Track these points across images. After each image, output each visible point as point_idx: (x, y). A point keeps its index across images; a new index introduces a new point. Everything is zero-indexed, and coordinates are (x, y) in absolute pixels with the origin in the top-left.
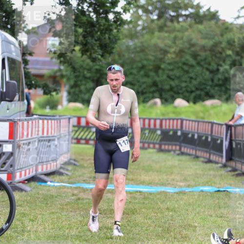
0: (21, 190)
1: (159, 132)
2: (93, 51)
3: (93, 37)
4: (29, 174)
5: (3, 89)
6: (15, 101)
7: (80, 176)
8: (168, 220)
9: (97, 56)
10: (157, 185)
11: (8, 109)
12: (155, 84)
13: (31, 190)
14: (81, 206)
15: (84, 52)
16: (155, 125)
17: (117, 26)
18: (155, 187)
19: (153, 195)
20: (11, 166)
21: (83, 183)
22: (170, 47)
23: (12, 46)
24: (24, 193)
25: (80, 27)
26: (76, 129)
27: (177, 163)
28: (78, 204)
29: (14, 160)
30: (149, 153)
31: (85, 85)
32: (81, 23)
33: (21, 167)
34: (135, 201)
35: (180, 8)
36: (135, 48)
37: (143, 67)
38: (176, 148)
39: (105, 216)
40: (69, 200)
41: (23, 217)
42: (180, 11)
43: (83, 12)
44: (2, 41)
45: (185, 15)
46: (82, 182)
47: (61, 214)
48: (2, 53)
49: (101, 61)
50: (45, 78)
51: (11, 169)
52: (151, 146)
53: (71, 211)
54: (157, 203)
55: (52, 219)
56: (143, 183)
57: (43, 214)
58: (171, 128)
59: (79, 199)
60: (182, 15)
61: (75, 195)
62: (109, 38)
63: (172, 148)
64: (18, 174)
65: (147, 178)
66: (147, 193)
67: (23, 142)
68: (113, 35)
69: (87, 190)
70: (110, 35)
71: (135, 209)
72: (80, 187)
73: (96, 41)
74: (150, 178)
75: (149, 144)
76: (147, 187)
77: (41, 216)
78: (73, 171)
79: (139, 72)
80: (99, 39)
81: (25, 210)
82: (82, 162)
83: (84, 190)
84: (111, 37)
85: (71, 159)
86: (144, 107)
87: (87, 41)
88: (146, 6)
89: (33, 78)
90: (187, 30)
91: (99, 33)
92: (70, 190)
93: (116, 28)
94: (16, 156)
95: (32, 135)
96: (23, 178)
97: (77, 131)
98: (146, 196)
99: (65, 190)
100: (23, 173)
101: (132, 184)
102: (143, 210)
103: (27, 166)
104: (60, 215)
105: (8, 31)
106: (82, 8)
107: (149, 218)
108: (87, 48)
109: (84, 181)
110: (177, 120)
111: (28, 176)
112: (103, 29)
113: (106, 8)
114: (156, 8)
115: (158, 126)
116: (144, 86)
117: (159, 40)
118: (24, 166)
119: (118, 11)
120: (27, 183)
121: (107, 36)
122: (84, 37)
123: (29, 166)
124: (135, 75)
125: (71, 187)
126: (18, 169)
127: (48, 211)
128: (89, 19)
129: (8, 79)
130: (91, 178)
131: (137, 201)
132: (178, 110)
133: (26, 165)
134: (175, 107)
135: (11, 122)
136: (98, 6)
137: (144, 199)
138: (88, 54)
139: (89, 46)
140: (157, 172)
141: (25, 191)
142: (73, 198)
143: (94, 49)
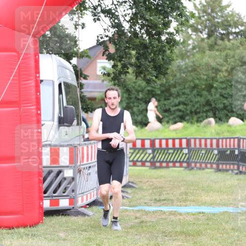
0: (84, 215)
1: (216, 152)
2: (146, 73)
3: (146, 58)
4: (91, 198)
5: (61, 114)
6: (74, 126)
7: (140, 199)
8: (234, 241)
9: (151, 77)
10: (218, 205)
11: (66, 134)
12: (208, 103)
13: (94, 215)
14: (145, 229)
15: (138, 74)
16: (211, 145)
17: (171, 47)
18: (217, 208)
19: (216, 216)
20: (73, 191)
21: (144, 206)
22: (222, 65)
23: (68, 71)
24: (87, 217)
25: (133, 49)
26: (132, 151)
27: (236, 182)
28: (142, 227)
29: (75, 185)
30: (207, 173)
31: (138, 106)
32: (134, 45)
33: (83, 192)
34: (199, 222)
35: (230, 26)
36: (186, 68)
37: (195, 87)
38: (234, 167)
39: (171, 238)
40: (132, 224)
41: (89, 242)
42: (230, 29)
43: (135, 34)
44: (58, 66)
45: (235, 33)
46: (144, 204)
47: (126, 237)
48: (58, 79)
49: (156, 82)
50: (97, 101)
51: (73, 194)
52: (209, 166)
53: (136, 234)
54: (222, 224)
55: (119, 243)
56: (205, 204)
57: (109, 239)
58: (228, 147)
59: (142, 222)
60: (232, 33)
61: (138, 218)
62: (163, 59)
63: (230, 167)
64: (80, 199)
65: (208, 199)
66: (210, 214)
67: (83, 166)
68: (166, 56)
69: (150, 212)
70: (163, 56)
71: (200, 230)
72: (142, 210)
73: (150, 62)
74: (212, 198)
75: (206, 164)
76: (209, 207)
77: (107, 240)
78: (133, 194)
79: (191, 91)
80: (153, 60)
81: (90, 235)
82: (140, 185)
83: (147, 213)
84: (165, 58)
85: (129, 182)
86: (198, 126)
87: (140, 62)
88: (195, 25)
89: (88, 102)
90: (238, 47)
91: (152, 55)
92: (132, 213)
93: (169, 49)
94: (78, 181)
95: (91, 160)
96: (85, 202)
97: (133, 153)
98: (210, 218)
99: (127, 213)
100: (85, 197)
101: (193, 205)
102: (208, 231)
103: (89, 191)
104: (125, 239)
105: (62, 56)
106: (135, 30)
107: (215, 239)
108: (141, 69)
109: (145, 203)
110: (234, 138)
111: (90, 201)
112: (156, 51)
113: (158, 30)
114: (206, 27)
115: (214, 146)
116: (197, 105)
117: (210, 58)
118: (85, 191)
119: (171, 32)
120: (88, 208)
121: (160, 57)
122: (137, 59)
123: (91, 190)
124: (188, 95)
125: (133, 210)
126: (80, 194)
127: (113, 235)
128: (142, 41)
129: (65, 104)
130: (151, 200)
131: (200, 222)
132: (233, 128)
133: (87, 190)
134: (230, 126)
135: (71, 147)
136: (151, 27)
137: (207, 219)
138: (142, 76)
139: (143, 68)
140: (218, 192)
141: (88, 216)
142: (136, 221)
143: (148, 71)
